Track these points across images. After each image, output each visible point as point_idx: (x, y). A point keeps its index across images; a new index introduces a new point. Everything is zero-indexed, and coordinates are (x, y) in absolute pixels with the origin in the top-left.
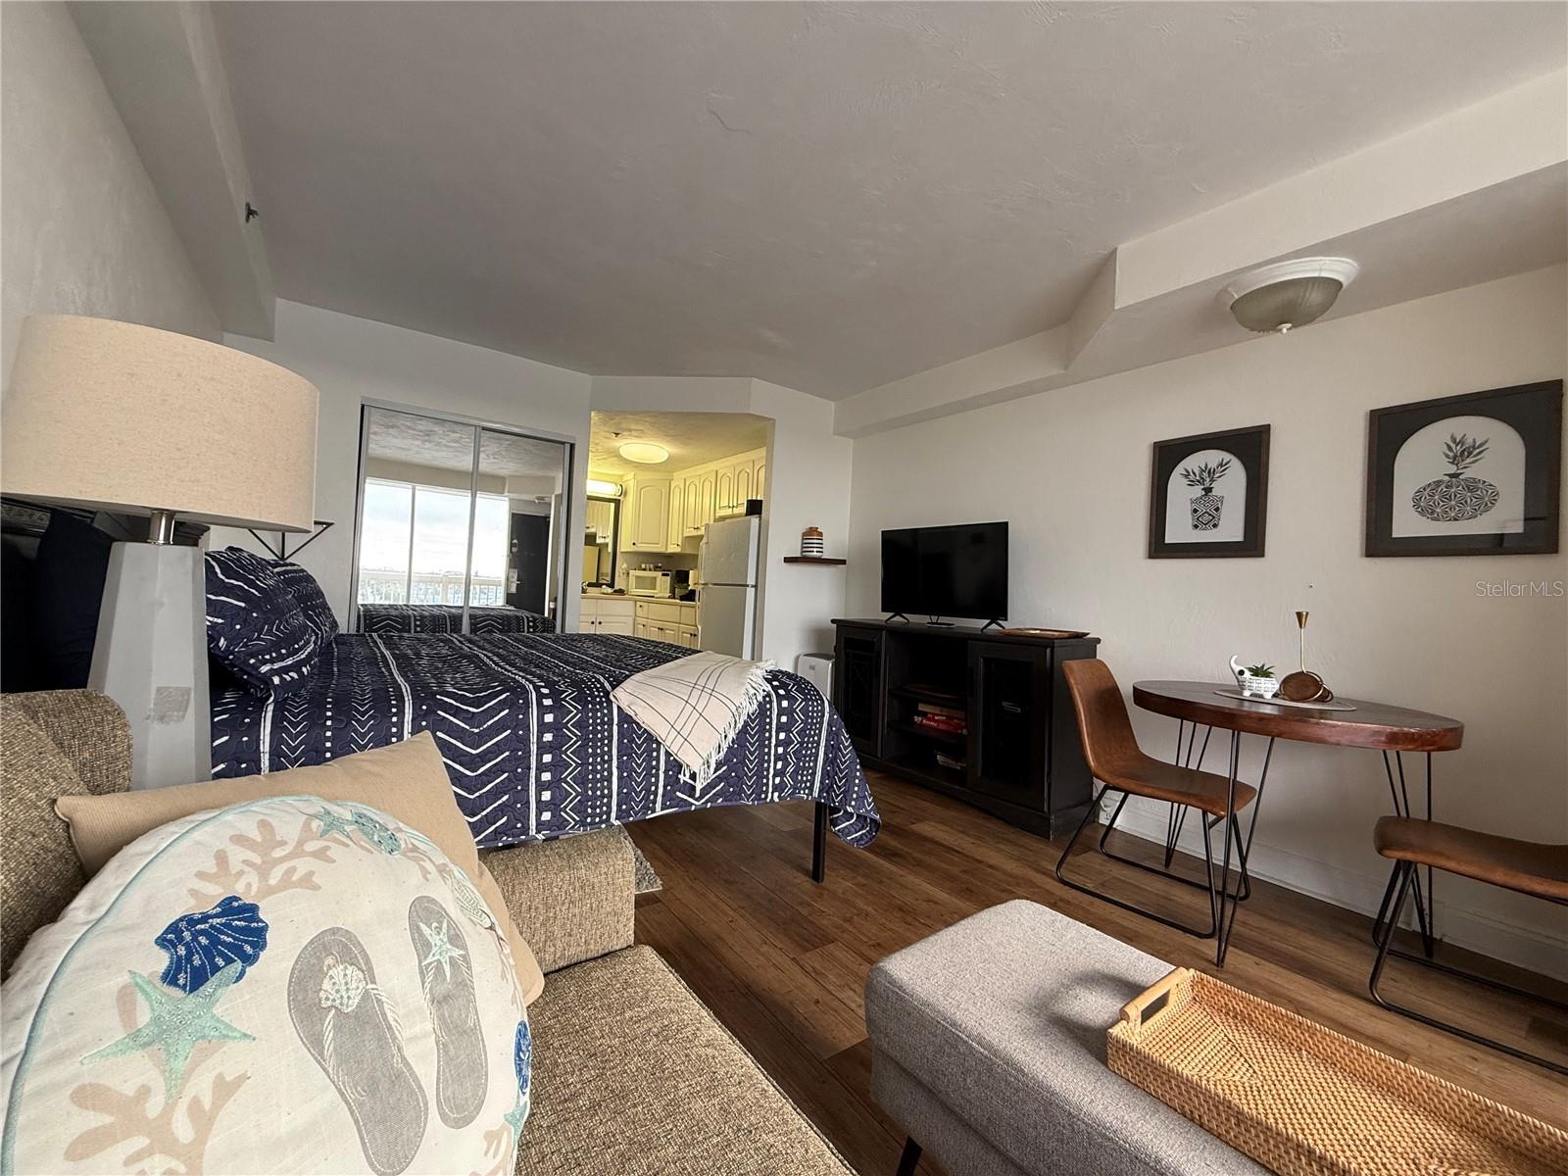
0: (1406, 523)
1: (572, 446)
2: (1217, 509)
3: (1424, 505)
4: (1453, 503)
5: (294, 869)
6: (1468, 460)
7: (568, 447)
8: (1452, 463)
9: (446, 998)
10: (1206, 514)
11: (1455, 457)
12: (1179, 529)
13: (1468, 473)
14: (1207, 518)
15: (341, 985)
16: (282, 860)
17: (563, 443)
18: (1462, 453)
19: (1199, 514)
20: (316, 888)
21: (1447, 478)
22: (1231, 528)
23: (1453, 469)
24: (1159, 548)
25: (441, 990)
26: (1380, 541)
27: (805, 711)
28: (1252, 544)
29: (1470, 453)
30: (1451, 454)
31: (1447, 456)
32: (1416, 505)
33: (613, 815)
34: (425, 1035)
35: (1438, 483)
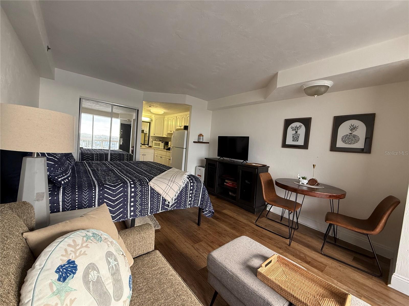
0: (340, 144)
1: (138, 110)
2: (298, 137)
3: (344, 141)
4: (350, 140)
5: (81, 251)
6: (354, 130)
7: (137, 110)
8: (351, 131)
9: (114, 273)
10: (296, 138)
11: (351, 129)
12: (289, 141)
13: (354, 133)
14: (296, 139)
15: (93, 275)
16: (79, 249)
17: (136, 109)
18: (353, 128)
19: (294, 137)
20: (86, 254)
21: (349, 134)
22: (301, 142)
23: (351, 132)
24: (285, 145)
25: (113, 272)
26: (334, 148)
27: (197, 186)
28: (305, 146)
29: (355, 129)
30: (351, 128)
31: (350, 129)
32: (342, 140)
33: (149, 213)
34: (110, 283)
35: (347, 135)
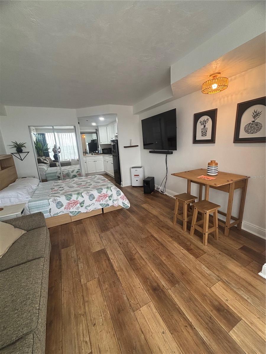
0: (243, 135)
2: (206, 131)
11: (254, 116)
12: (199, 137)
13: (256, 121)
19: (203, 132)
24: (195, 141)
29: (258, 115)
32: (245, 130)
35: (250, 124)
